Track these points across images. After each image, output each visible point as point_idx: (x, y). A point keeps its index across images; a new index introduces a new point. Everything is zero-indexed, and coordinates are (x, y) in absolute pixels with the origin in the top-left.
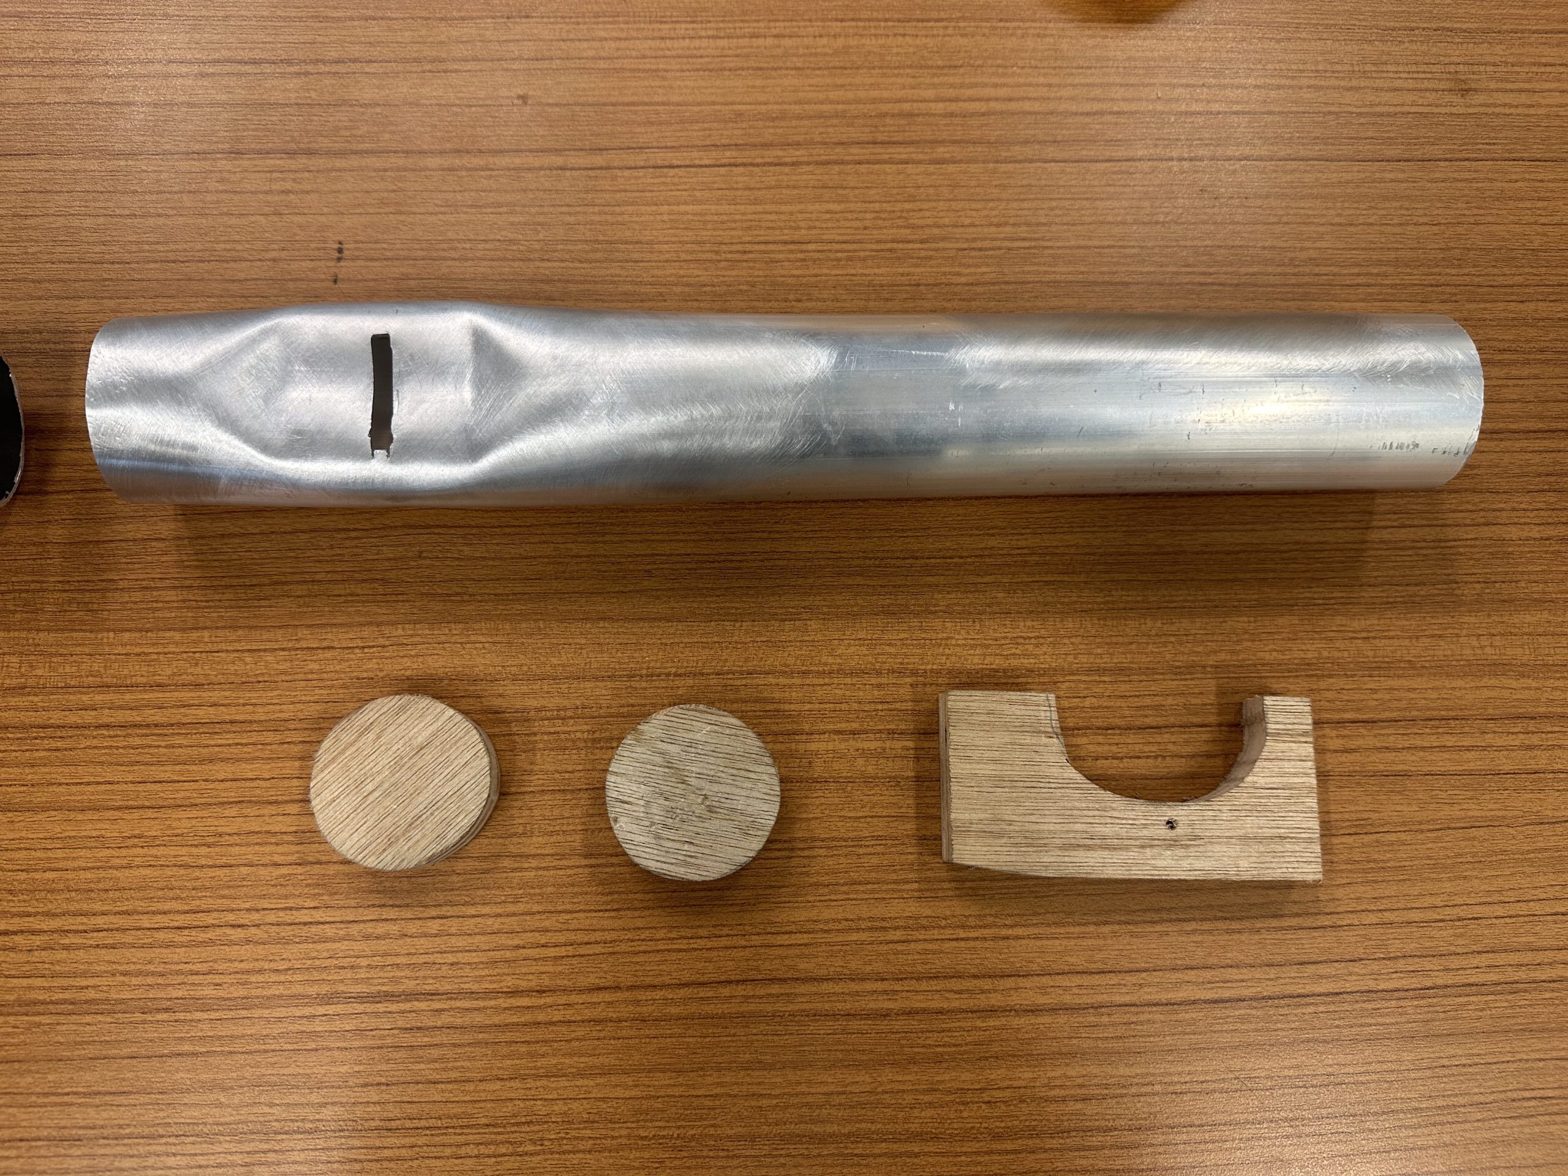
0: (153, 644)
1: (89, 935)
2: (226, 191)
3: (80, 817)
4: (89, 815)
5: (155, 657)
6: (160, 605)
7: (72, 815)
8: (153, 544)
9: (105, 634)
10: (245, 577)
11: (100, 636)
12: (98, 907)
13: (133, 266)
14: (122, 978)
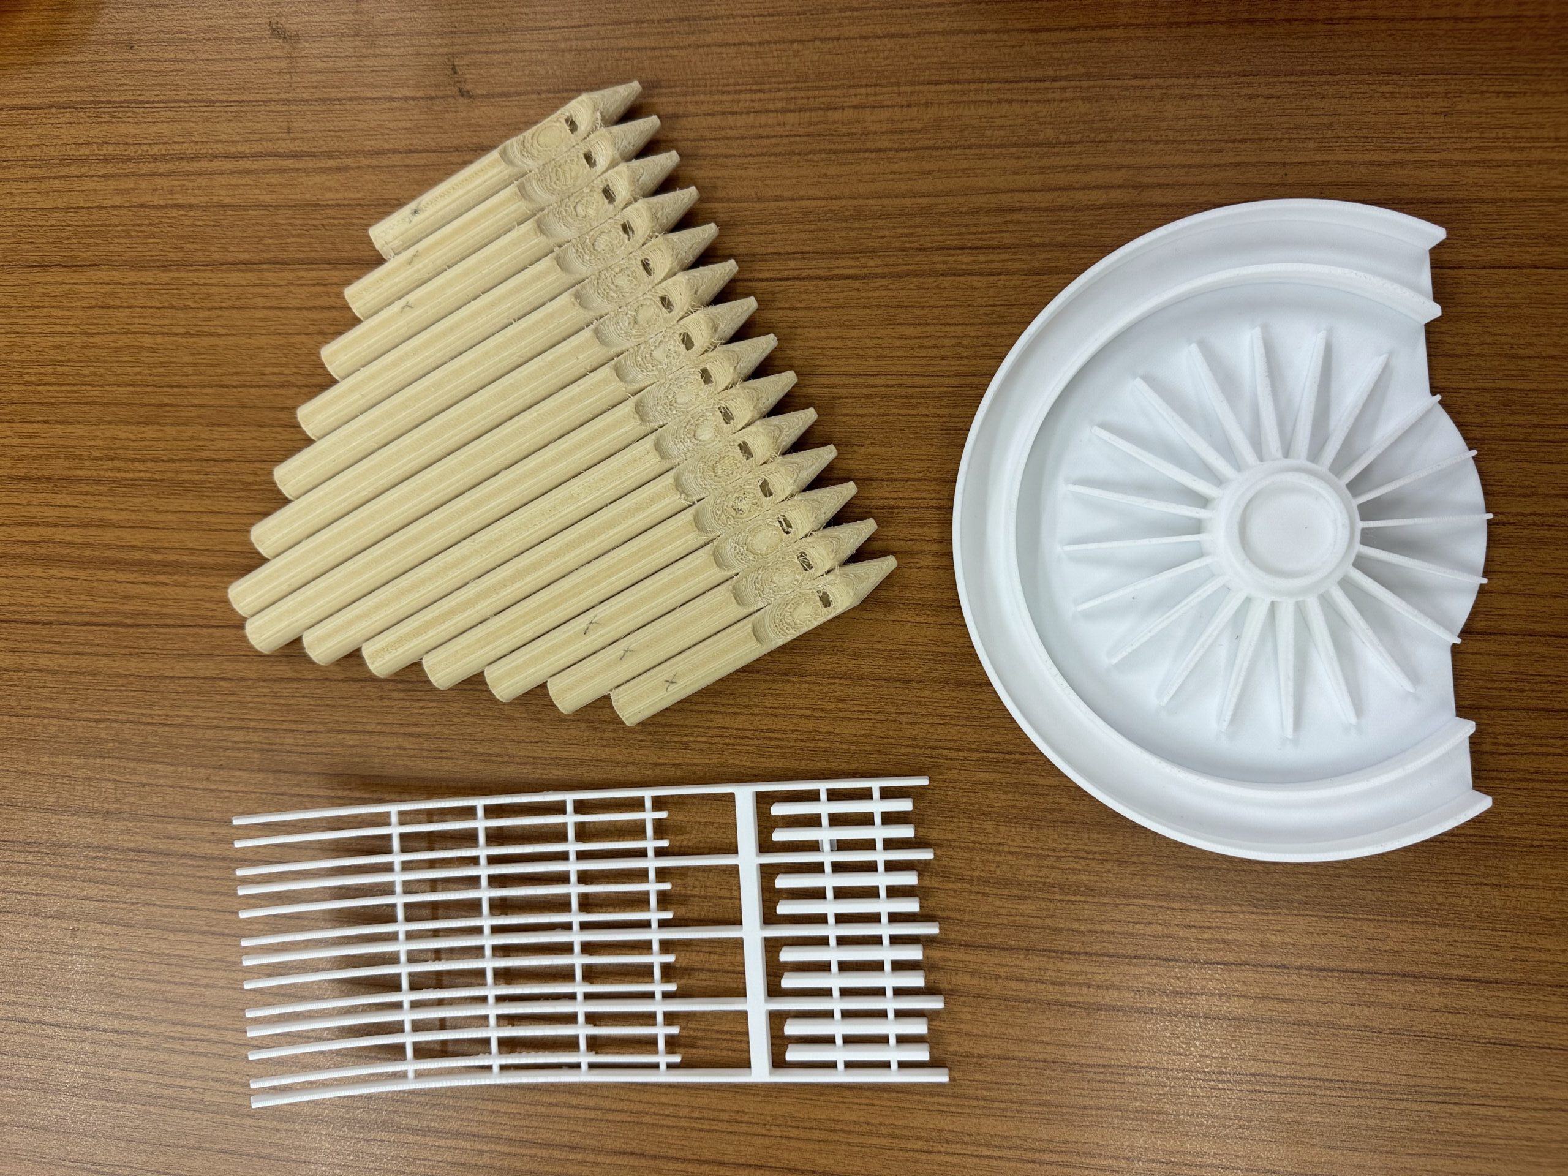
0: (225, 782)
1: (187, 1043)
2: (271, 308)
3: (172, 937)
4: (180, 936)
5: (227, 794)
6: (230, 744)
7: (166, 935)
8: (222, 683)
9: (183, 769)
10: (303, 723)
11: (180, 769)
12: (191, 1019)
13: (191, 390)
14: (213, 1084)
